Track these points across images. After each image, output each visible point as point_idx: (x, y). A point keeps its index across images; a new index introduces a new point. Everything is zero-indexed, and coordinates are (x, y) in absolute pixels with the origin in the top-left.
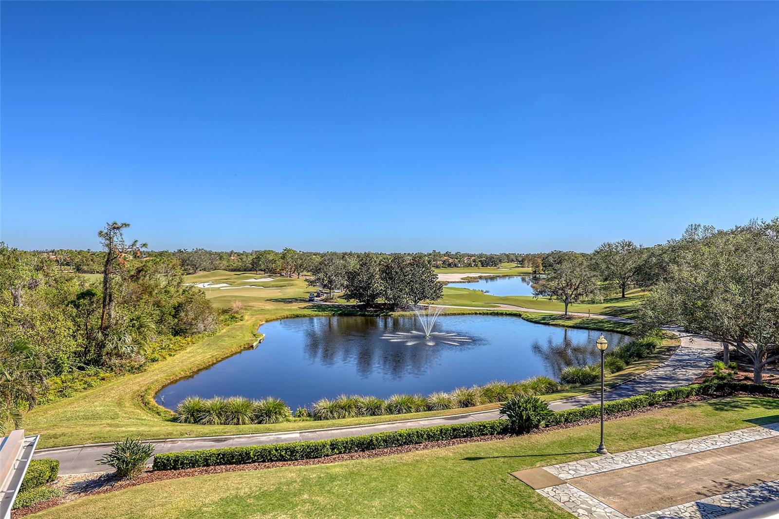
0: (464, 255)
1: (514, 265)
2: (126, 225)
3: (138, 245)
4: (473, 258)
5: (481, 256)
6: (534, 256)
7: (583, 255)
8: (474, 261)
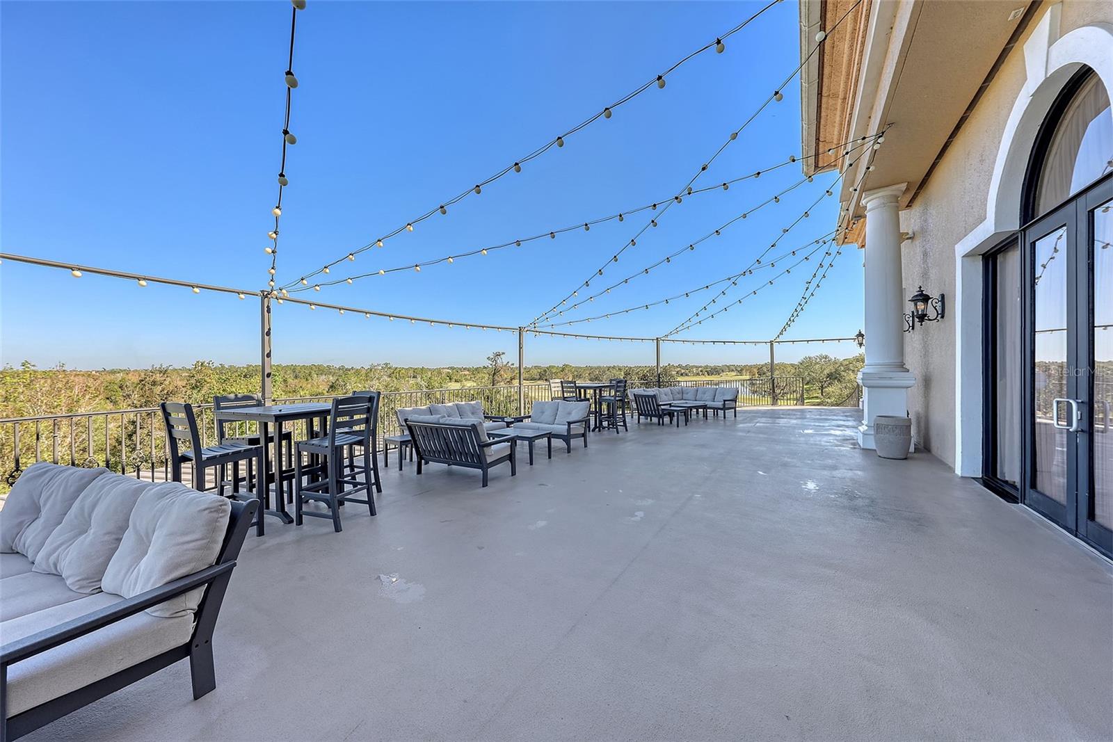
0: (693, 367)
1: (734, 374)
2: (503, 353)
3: (510, 364)
4: (700, 369)
5: (706, 367)
6: (751, 366)
7: (792, 365)
8: (701, 371)
